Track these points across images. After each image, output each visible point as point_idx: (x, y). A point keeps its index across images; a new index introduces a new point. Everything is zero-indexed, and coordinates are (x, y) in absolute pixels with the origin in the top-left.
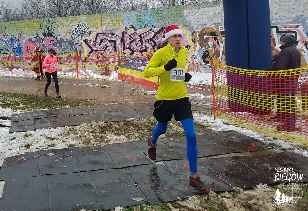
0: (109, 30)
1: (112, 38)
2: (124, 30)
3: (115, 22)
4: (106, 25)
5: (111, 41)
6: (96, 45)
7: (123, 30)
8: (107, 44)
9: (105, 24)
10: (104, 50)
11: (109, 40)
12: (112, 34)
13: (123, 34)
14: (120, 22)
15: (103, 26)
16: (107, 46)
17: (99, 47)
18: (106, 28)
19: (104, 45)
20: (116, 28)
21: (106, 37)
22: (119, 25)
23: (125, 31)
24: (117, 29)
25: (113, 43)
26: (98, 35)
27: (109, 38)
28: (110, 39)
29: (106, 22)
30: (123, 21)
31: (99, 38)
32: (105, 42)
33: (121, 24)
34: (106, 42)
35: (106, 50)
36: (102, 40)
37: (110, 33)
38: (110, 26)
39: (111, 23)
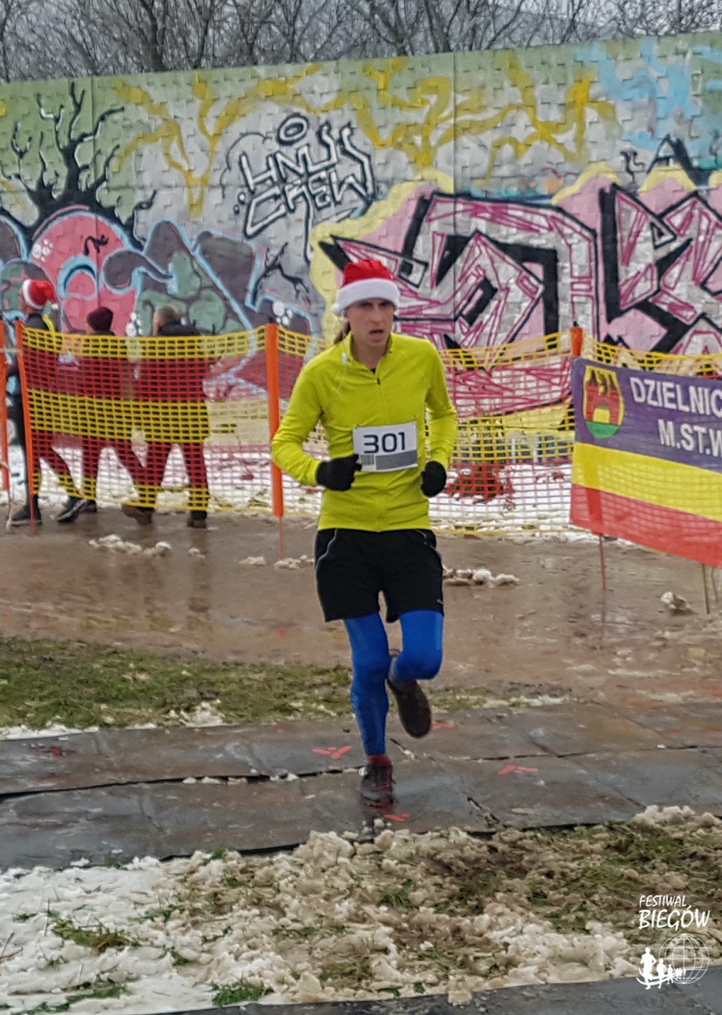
0: (505, 170)
1: (527, 227)
2: (613, 178)
3: (555, 115)
4: (489, 137)
5: (522, 254)
6: (415, 277)
7: (609, 173)
8: (490, 275)
9: (483, 126)
10: (471, 318)
11: (504, 248)
12: (530, 201)
13: (606, 200)
14: (591, 114)
15: (464, 140)
16: (489, 290)
17: (435, 294)
18: (484, 159)
19: (472, 280)
20: (556, 156)
21: (482, 225)
22: (579, 141)
23: (623, 180)
24: (567, 167)
25: (538, 269)
26: (424, 206)
27: (504, 231)
28: (513, 236)
29: (491, 113)
30: (608, 113)
31: (435, 226)
32: (480, 258)
33: (595, 132)
34: (484, 262)
35: (485, 316)
36: (455, 246)
37: (514, 191)
38: (513, 141)
39: (523, 119)
